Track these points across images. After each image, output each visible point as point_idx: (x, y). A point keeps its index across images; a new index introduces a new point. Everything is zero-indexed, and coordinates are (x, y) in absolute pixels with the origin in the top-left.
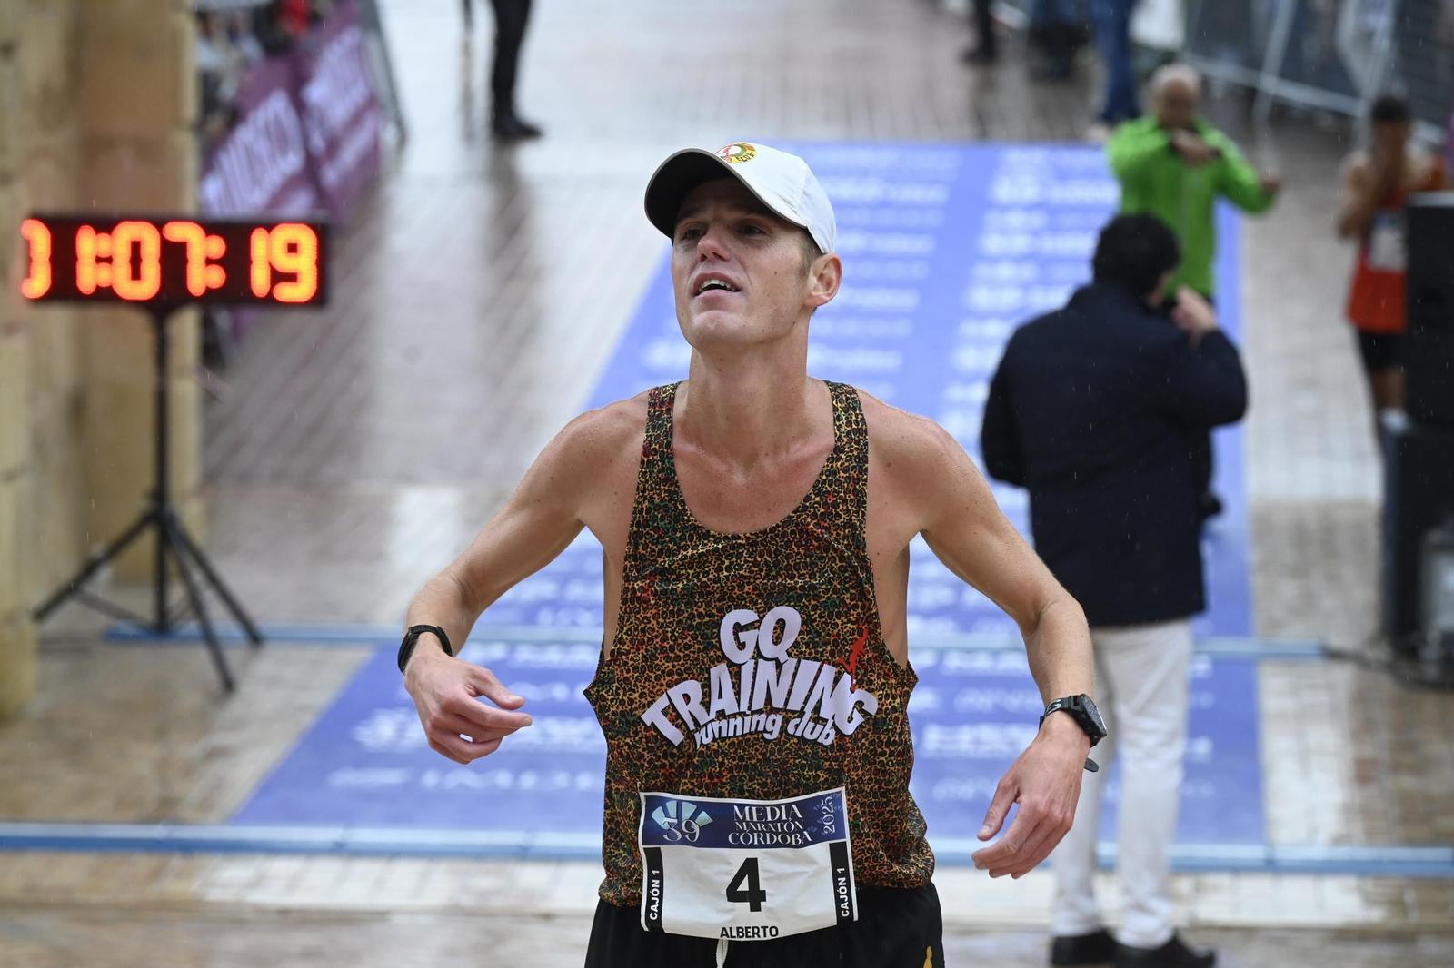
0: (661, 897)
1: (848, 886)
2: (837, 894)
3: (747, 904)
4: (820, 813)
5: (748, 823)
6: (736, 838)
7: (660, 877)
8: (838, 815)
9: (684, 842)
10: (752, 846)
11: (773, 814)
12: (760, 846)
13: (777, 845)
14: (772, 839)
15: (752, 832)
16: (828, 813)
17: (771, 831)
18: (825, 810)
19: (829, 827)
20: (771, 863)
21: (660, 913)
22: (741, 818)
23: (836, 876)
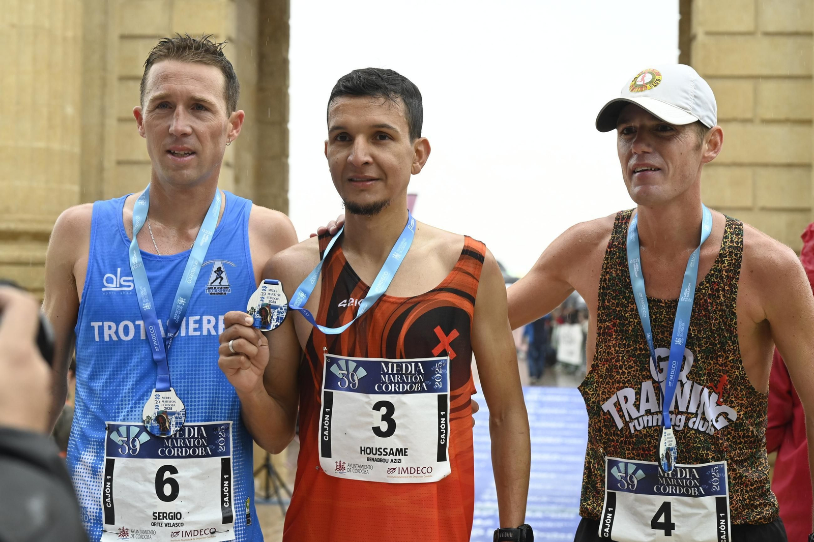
0: (611, 524)
1: (726, 525)
2: (719, 530)
3: (663, 531)
4: (710, 477)
5: (666, 478)
6: (658, 489)
7: (613, 512)
8: (722, 480)
9: (629, 490)
10: (668, 494)
11: (681, 474)
12: (673, 494)
13: (684, 495)
14: (680, 490)
15: (668, 485)
16: (715, 477)
17: (679, 485)
18: (714, 475)
19: (716, 486)
20: (679, 506)
21: (610, 533)
22: (662, 475)
23: (719, 518)
